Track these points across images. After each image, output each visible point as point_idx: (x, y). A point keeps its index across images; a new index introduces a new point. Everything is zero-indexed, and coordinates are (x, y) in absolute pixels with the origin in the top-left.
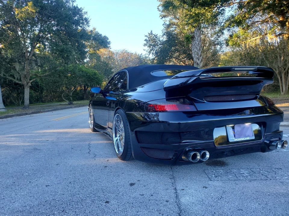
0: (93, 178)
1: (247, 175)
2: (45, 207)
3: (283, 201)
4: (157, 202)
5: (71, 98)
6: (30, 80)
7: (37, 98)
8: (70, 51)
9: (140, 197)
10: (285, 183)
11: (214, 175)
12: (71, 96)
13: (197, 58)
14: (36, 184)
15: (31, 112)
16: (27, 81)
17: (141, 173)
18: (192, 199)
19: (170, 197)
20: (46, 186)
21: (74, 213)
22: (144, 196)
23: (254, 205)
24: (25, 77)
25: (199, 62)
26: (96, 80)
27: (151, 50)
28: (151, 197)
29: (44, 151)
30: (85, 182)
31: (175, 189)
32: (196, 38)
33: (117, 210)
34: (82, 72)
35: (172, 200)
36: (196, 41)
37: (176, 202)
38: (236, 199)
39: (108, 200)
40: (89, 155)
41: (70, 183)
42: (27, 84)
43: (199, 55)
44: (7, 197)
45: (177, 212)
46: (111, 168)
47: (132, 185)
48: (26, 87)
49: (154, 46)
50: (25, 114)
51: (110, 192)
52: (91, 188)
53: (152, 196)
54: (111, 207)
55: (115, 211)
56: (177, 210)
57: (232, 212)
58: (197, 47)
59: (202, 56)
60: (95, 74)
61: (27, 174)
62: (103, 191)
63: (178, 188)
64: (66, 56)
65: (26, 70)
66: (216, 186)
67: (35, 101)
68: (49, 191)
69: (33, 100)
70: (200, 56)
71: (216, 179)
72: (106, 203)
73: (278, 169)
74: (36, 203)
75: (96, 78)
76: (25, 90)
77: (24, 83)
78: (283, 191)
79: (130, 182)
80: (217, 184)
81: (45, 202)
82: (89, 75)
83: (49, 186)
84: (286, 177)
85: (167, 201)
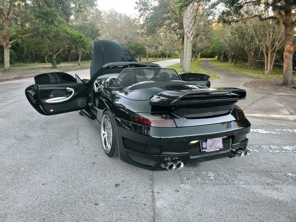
0: (83, 177)
1: (213, 178)
2: (44, 208)
3: (234, 207)
4: (136, 206)
5: (55, 61)
6: (10, 41)
7: (17, 57)
8: (55, 15)
9: (124, 199)
10: (240, 188)
11: (186, 178)
12: (55, 60)
13: (188, 31)
14: (33, 182)
15: (12, 77)
16: (7, 42)
17: (126, 173)
18: (165, 203)
19: (148, 200)
20: (43, 184)
21: (70, 215)
22: (127, 198)
23: (212, 211)
24: (4, 38)
25: (189, 36)
26: (82, 43)
27: (142, 15)
28: (132, 201)
29: (35, 139)
30: (77, 181)
31: (153, 192)
32: (189, 10)
33: (104, 212)
34: (67, 33)
35: (149, 204)
36: (188, 13)
37: (152, 206)
38: (199, 204)
39: (97, 202)
40: (79, 148)
41: (64, 181)
42: (7, 45)
43: (190, 28)
44: (10, 196)
45: (152, 216)
46: (99, 165)
47: (117, 185)
48: (6, 48)
49: (145, 10)
50: (6, 80)
51: (98, 194)
52: (82, 188)
53: (133, 198)
54: (100, 209)
55: (103, 213)
56: (152, 214)
57: (194, 217)
58: (189, 19)
59: (193, 30)
60: (81, 37)
61: (23, 169)
62: (93, 192)
63: (155, 191)
64: (50, 20)
65: (5, 31)
66: (186, 190)
67: (14, 61)
68: (46, 190)
69: (13, 59)
70: (191, 30)
71: (187, 182)
72: (95, 205)
73: (238, 172)
74: (37, 203)
75: (82, 42)
76: (5, 52)
77: (3, 45)
78: (236, 197)
79: (115, 183)
80: (187, 187)
81: (44, 202)
82: (74, 38)
83: (45, 184)
84: (242, 181)
85: (145, 205)
